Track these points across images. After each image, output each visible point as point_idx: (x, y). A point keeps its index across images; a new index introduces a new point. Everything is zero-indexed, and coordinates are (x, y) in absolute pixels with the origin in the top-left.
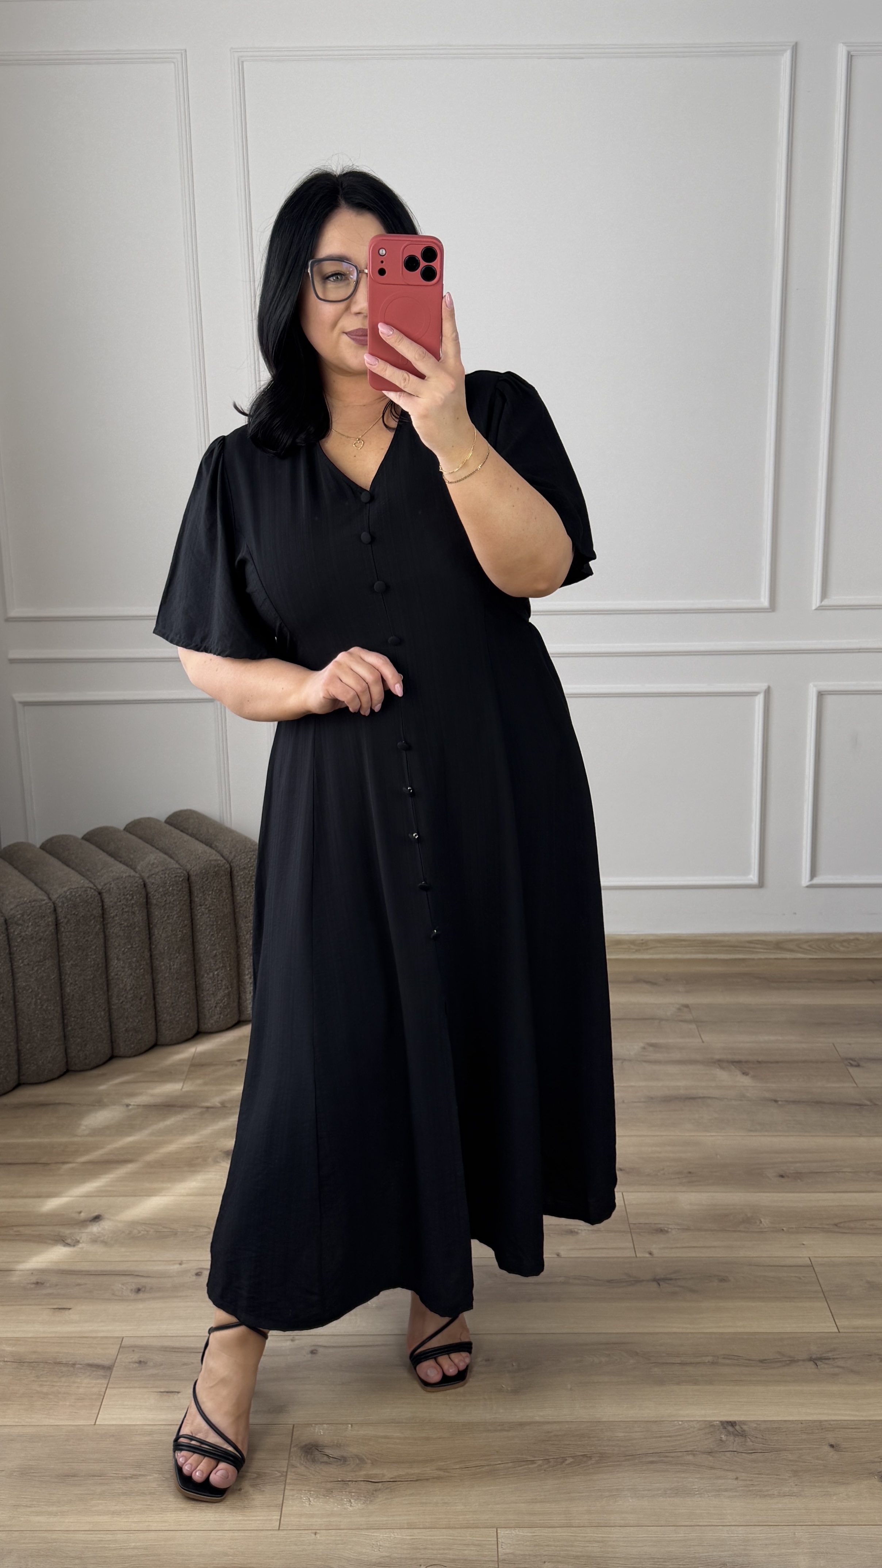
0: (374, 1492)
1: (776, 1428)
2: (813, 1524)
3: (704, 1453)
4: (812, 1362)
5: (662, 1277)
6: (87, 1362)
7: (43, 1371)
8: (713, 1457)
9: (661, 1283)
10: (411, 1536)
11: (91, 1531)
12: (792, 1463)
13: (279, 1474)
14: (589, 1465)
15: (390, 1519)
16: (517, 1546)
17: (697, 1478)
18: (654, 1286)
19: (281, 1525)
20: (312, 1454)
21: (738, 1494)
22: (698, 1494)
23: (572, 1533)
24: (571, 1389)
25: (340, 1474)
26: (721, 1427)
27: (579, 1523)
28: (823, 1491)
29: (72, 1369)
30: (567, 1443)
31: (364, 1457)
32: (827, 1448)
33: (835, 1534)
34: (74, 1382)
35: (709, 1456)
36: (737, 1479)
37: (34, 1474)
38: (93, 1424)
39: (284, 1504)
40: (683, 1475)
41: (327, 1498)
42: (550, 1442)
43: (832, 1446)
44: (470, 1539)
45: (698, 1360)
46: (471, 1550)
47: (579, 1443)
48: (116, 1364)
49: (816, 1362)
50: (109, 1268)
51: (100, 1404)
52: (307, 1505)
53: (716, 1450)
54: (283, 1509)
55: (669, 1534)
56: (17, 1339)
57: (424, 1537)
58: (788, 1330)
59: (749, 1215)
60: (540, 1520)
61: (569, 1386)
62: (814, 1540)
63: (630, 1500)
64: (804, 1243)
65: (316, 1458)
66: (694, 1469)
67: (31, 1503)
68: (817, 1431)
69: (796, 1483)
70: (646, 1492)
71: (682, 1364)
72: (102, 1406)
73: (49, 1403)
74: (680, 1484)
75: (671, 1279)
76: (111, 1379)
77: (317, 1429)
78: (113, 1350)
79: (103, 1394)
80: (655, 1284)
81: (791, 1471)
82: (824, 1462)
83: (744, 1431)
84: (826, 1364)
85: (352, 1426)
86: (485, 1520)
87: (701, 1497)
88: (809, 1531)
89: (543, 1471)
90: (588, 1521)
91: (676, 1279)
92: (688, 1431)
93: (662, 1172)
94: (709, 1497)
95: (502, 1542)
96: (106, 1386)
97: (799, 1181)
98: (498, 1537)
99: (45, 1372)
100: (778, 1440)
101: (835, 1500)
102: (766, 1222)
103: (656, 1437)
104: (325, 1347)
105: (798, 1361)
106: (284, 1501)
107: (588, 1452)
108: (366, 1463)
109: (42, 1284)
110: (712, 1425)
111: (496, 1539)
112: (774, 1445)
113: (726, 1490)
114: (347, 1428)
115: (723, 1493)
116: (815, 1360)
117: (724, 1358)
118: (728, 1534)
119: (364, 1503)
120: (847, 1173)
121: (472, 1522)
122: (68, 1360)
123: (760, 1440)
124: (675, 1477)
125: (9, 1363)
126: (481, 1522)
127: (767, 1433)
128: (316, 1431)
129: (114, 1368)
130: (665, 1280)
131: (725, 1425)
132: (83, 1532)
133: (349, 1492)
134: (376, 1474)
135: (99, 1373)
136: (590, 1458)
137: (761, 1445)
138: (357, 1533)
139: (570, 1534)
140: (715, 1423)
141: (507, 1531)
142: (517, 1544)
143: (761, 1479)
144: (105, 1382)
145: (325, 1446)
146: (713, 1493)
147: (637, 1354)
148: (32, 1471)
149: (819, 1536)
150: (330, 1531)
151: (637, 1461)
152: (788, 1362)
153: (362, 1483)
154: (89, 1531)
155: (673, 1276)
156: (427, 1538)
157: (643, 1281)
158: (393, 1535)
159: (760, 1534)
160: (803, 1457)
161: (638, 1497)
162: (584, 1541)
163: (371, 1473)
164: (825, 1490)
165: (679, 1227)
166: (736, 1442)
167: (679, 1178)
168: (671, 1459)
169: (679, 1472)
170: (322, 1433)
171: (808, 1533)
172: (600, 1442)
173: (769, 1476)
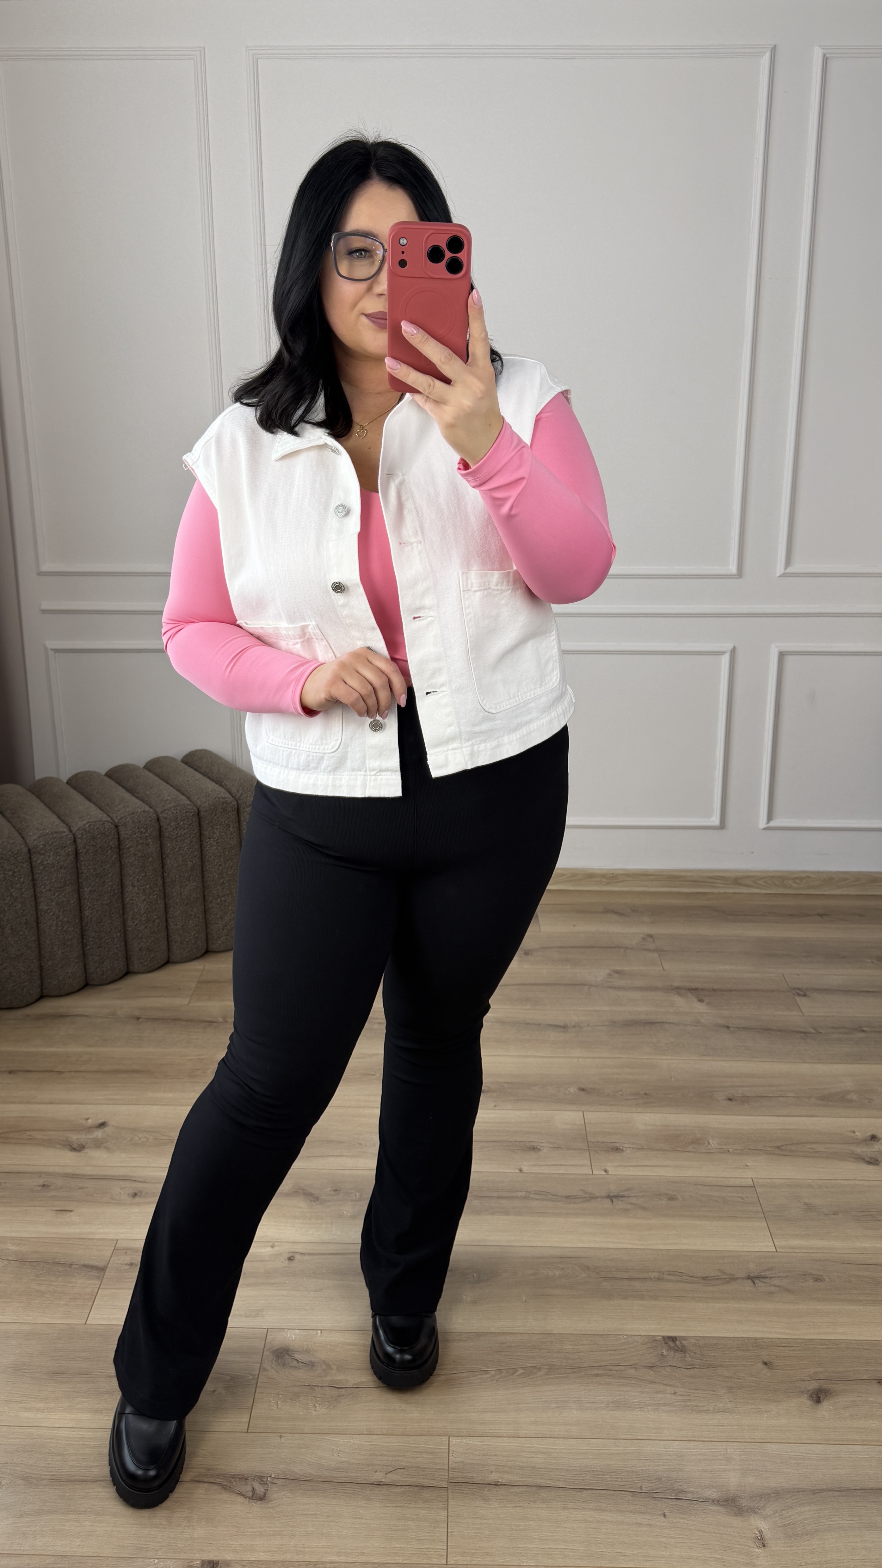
0: (338, 1398)
1: (714, 1344)
2: (744, 1441)
3: (646, 1367)
4: (750, 1281)
5: (616, 1194)
6: (83, 1263)
7: (42, 1270)
8: (654, 1371)
9: (614, 1200)
10: (369, 1442)
11: (74, 1428)
12: (727, 1380)
13: (251, 1377)
14: (537, 1377)
15: (350, 1424)
16: (467, 1455)
17: (638, 1392)
18: (607, 1203)
19: (249, 1428)
20: (282, 1358)
21: (675, 1409)
22: (639, 1408)
23: (517, 1443)
24: (525, 1301)
25: (307, 1378)
26: (663, 1342)
27: (526, 1433)
28: (756, 1408)
29: (68, 1269)
30: (519, 1354)
31: (331, 1364)
32: (760, 1365)
33: (764, 1451)
34: (70, 1282)
35: (649, 1370)
36: (675, 1393)
37: (26, 1371)
38: (84, 1323)
39: (254, 1407)
40: (625, 1389)
41: (294, 1401)
42: (504, 1353)
43: (765, 1363)
44: (424, 1447)
45: (645, 1275)
46: (424, 1457)
47: (531, 1354)
48: (109, 1265)
49: (754, 1280)
50: (110, 1172)
51: (91, 1304)
52: (275, 1408)
53: (657, 1364)
54: (253, 1412)
55: (609, 1447)
56: (22, 1239)
57: (381, 1444)
58: (730, 1249)
59: (699, 1136)
60: (490, 1430)
61: (524, 1298)
62: (745, 1457)
63: (575, 1412)
64: (748, 1164)
65: (286, 1362)
66: (636, 1382)
67: (22, 1399)
68: (752, 1348)
69: (730, 1400)
70: (590, 1405)
71: (630, 1279)
72: (93, 1306)
73: (45, 1302)
74: (622, 1398)
75: (623, 1197)
76: (103, 1280)
77: (289, 1334)
78: (108, 1253)
79: (95, 1294)
80: (608, 1201)
81: (726, 1387)
82: (758, 1379)
83: (683, 1346)
84: (763, 1282)
85: (321, 1332)
86: (439, 1428)
87: (641, 1411)
88: (740, 1447)
89: (495, 1382)
90: (535, 1432)
91: (628, 1197)
92: (631, 1346)
93: (620, 1093)
94: (648, 1410)
95: (454, 1451)
96: (98, 1286)
97: (746, 1104)
98: (450, 1446)
99: (45, 1271)
100: (715, 1356)
101: (766, 1417)
102: (714, 1143)
103: (601, 1351)
104: (302, 1254)
105: (738, 1278)
106: (254, 1404)
107: (538, 1363)
108: (332, 1369)
109: (48, 1186)
110: (655, 1340)
111: (448, 1448)
112: (711, 1361)
113: (665, 1405)
114: (317, 1334)
115: (662, 1408)
116: (752, 1278)
117: (669, 1274)
118: (665, 1448)
119: (327, 1408)
120: (790, 1098)
121: (426, 1430)
122: (66, 1260)
123: (699, 1356)
124: (618, 1391)
125: (12, 1262)
126: (435, 1430)
127: (705, 1349)
128: (288, 1336)
129: (107, 1269)
130: (617, 1197)
131: (667, 1340)
132: (66, 1429)
133: (315, 1397)
134: (341, 1380)
135: (93, 1274)
136: (540, 1369)
137: (699, 1361)
138: (319, 1437)
139: (516, 1444)
140: (658, 1338)
141: (458, 1440)
142: (467, 1453)
143: (698, 1395)
144: (98, 1282)
145: (295, 1351)
146: (652, 1407)
147: (588, 1268)
148: (25, 1367)
149: (749, 1452)
150: (294, 1435)
151: (583, 1374)
152: (728, 1280)
153: (327, 1388)
154: (72, 1428)
155: (626, 1193)
156: (383, 1444)
157: (597, 1197)
158: (352, 1441)
159: (694, 1449)
160: (737, 1374)
161: (582, 1409)
162: (529, 1452)
163: (336, 1378)
164: (758, 1407)
165: (634, 1147)
166: (676, 1357)
167: (636, 1099)
168: (615, 1372)
169: (622, 1385)
170: (293, 1338)
171: (739, 1450)
172: (548, 1354)
173: (705, 1392)
